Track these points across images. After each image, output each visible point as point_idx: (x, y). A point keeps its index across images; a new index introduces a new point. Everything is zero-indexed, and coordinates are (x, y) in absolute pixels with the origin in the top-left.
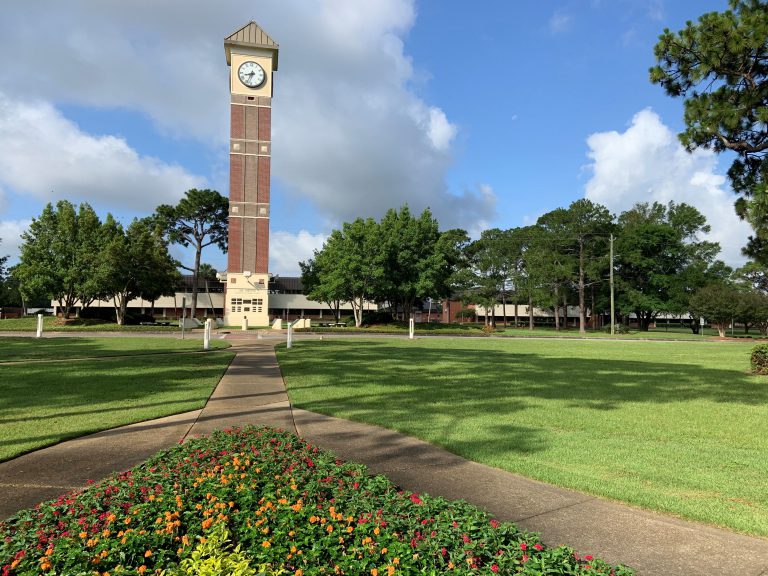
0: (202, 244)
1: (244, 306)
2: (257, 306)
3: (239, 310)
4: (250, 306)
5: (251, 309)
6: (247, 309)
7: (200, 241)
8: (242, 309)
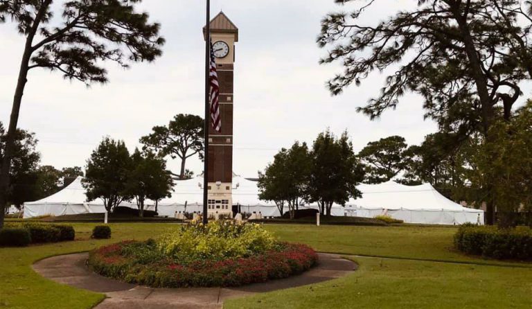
0: (186, 155)
1: (216, 205)
2: (225, 205)
3: (213, 208)
4: (220, 205)
5: (221, 207)
6: (218, 207)
7: (184, 153)
8: (215, 207)
